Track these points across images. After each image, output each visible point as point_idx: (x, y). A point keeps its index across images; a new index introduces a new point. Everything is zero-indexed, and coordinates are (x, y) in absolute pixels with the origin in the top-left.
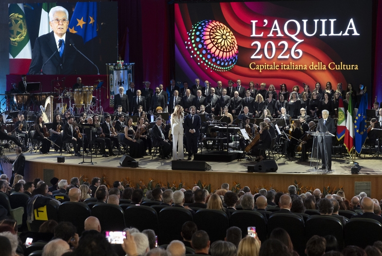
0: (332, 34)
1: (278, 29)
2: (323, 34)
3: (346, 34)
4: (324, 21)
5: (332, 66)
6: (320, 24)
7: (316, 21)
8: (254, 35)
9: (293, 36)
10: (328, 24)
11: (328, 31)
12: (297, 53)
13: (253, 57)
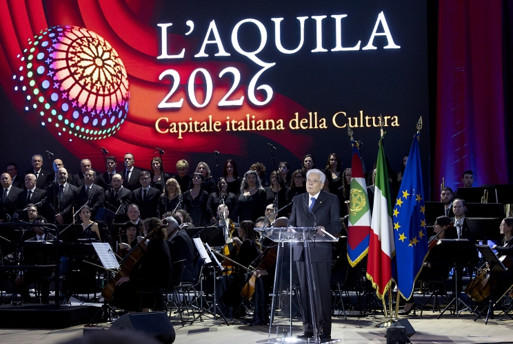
0: (339, 47)
1: (218, 41)
2: (319, 48)
3: (370, 46)
4: (319, 19)
5: (341, 120)
6: (311, 25)
7: (302, 20)
8: (164, 55)
9: (252, 56)
10: (329, 25)
11: (329, 41)
12: (261, 95)
13: (163, 104)
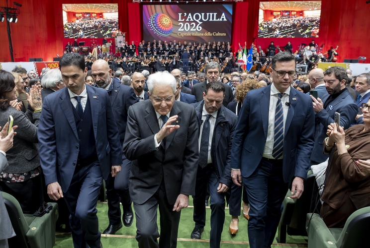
0: (215, 20)
1: (191, 17)
2: (211, 20)
3: (221, 20)
4: (211, 14)
5: (215, 34)
6: (209, 15)
7: (208, 14)
8: (180, 20)
9: (198, 21)
10: (213, 15)
11: (213, 19)
12: (199, 29)
13: (179, 30)
